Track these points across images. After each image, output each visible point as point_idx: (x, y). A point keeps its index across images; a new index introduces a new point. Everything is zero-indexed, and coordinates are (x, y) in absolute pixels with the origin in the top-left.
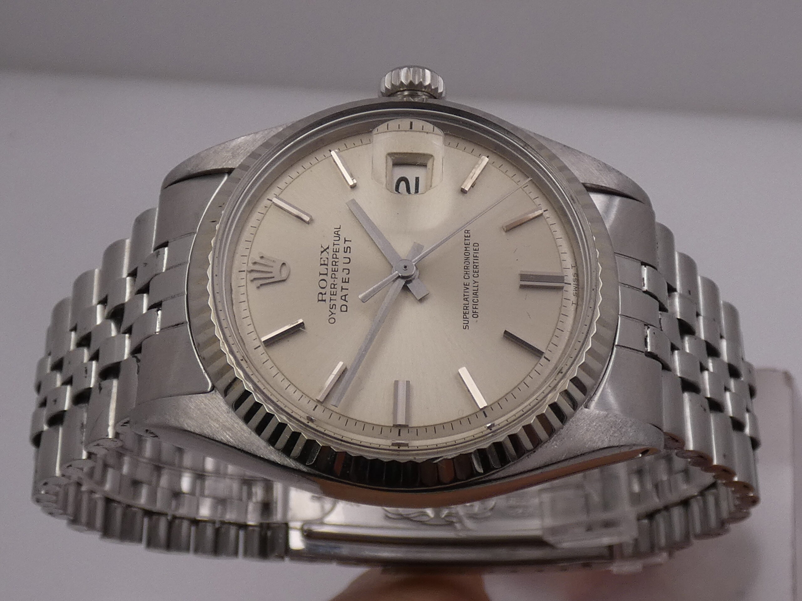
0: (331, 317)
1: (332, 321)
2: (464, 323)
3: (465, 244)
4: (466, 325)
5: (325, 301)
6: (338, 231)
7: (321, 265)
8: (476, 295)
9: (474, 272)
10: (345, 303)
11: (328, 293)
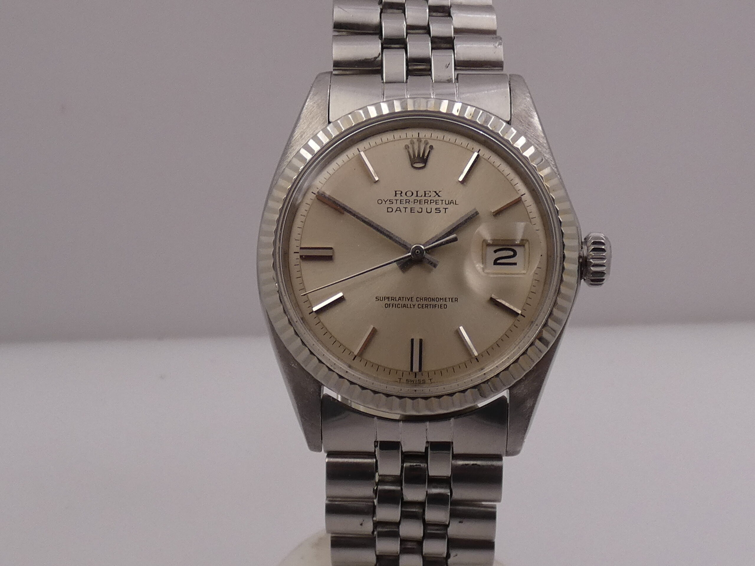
0: (383, 200)
1: (380, 202)
2: (380, 298)
3: (445, 298)
4: (379, 298)
5: (396, 196)
6: (453, 203)
7: (425, 192)
8: (404, 307)
9: (422, 305)
10: (394, 210)
11: (402, 198)
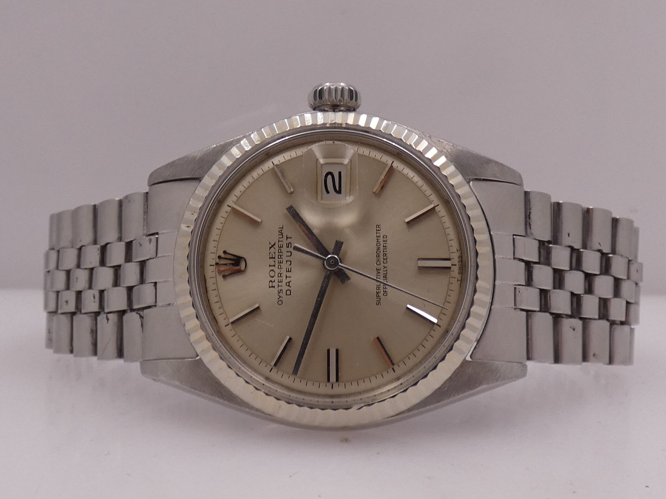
1: (280, 302)
3: (377, 237)
4: (378, 302)
5: (274, 287)
6: (281, 230)
7: (270, 258)
8: (386, 278)
9: (384, 259)
10: (288, 288)
11: (276, 281)
